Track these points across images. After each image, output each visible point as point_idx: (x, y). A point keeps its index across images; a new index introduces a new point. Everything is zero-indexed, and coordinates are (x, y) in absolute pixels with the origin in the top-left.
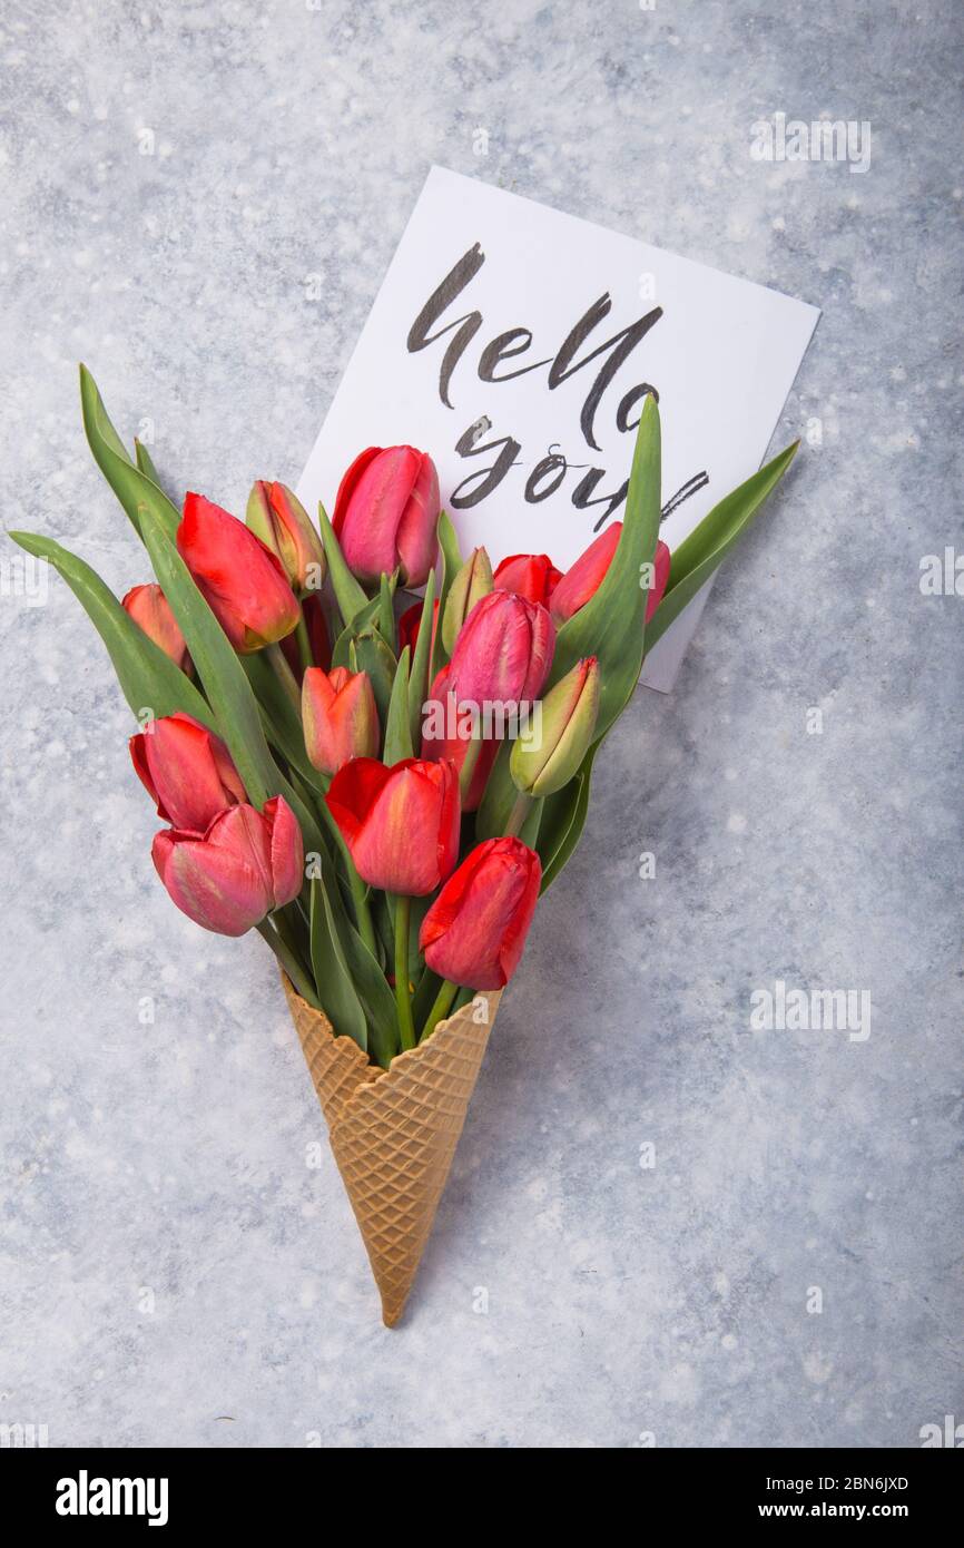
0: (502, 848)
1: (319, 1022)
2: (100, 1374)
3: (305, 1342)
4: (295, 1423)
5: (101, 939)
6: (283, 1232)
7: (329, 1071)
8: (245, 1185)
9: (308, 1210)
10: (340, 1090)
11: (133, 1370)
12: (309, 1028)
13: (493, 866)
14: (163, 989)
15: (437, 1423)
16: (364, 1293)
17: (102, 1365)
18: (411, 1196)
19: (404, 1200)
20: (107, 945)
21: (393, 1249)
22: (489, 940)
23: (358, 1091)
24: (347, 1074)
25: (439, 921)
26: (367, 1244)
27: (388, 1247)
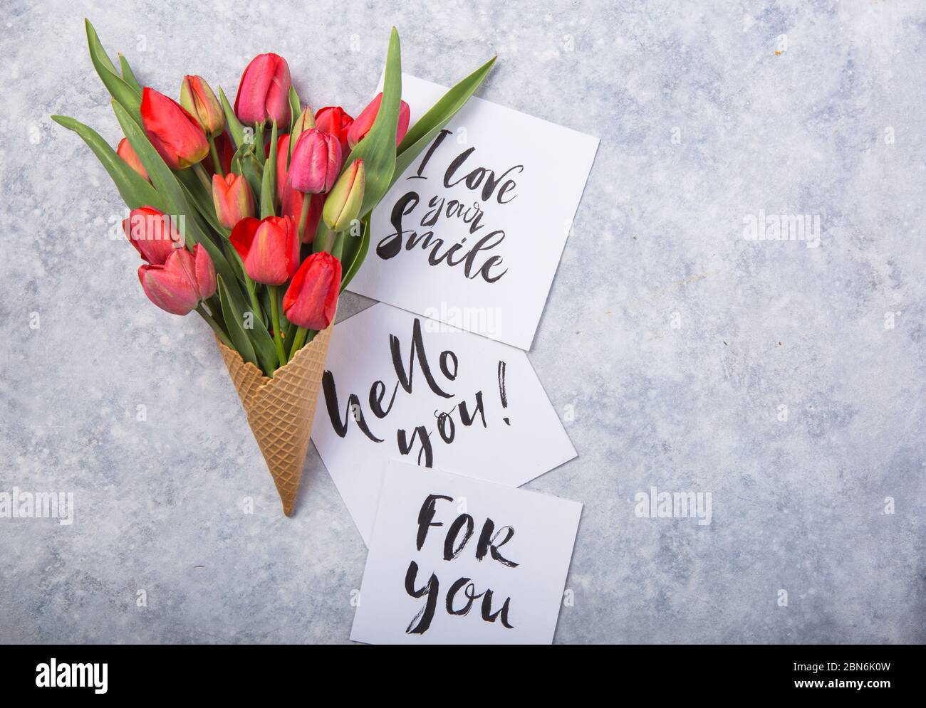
0: (319, 257)
1: (236, 357)
2: (132, 546)
3: (240, 527)
4: (236, 567)
5: (127, 322)
6: (228, 472)
7: (244, 382)
8: (207, 448)
9: (241, 460)
10: (250, 391)
11: (150, 544)
12: (231, 361)
13: (315, 267)
14: (161, 348)
15: (309, 566)
16: (270, 502)
17: (134, 542)
18: (291, 444)
19: (288, 446)
20: (130, 325)
21: (285, 473)
22: (318, 303)
23: (258, 390)
24: (252, 382)
25: (291, 297)
26: (272, 472)
27: (283, 472)
